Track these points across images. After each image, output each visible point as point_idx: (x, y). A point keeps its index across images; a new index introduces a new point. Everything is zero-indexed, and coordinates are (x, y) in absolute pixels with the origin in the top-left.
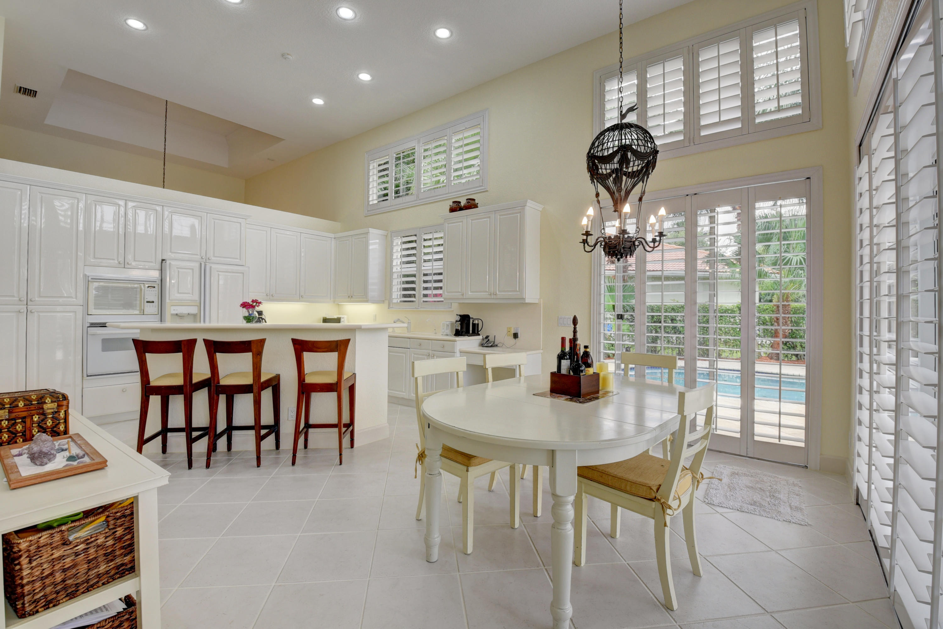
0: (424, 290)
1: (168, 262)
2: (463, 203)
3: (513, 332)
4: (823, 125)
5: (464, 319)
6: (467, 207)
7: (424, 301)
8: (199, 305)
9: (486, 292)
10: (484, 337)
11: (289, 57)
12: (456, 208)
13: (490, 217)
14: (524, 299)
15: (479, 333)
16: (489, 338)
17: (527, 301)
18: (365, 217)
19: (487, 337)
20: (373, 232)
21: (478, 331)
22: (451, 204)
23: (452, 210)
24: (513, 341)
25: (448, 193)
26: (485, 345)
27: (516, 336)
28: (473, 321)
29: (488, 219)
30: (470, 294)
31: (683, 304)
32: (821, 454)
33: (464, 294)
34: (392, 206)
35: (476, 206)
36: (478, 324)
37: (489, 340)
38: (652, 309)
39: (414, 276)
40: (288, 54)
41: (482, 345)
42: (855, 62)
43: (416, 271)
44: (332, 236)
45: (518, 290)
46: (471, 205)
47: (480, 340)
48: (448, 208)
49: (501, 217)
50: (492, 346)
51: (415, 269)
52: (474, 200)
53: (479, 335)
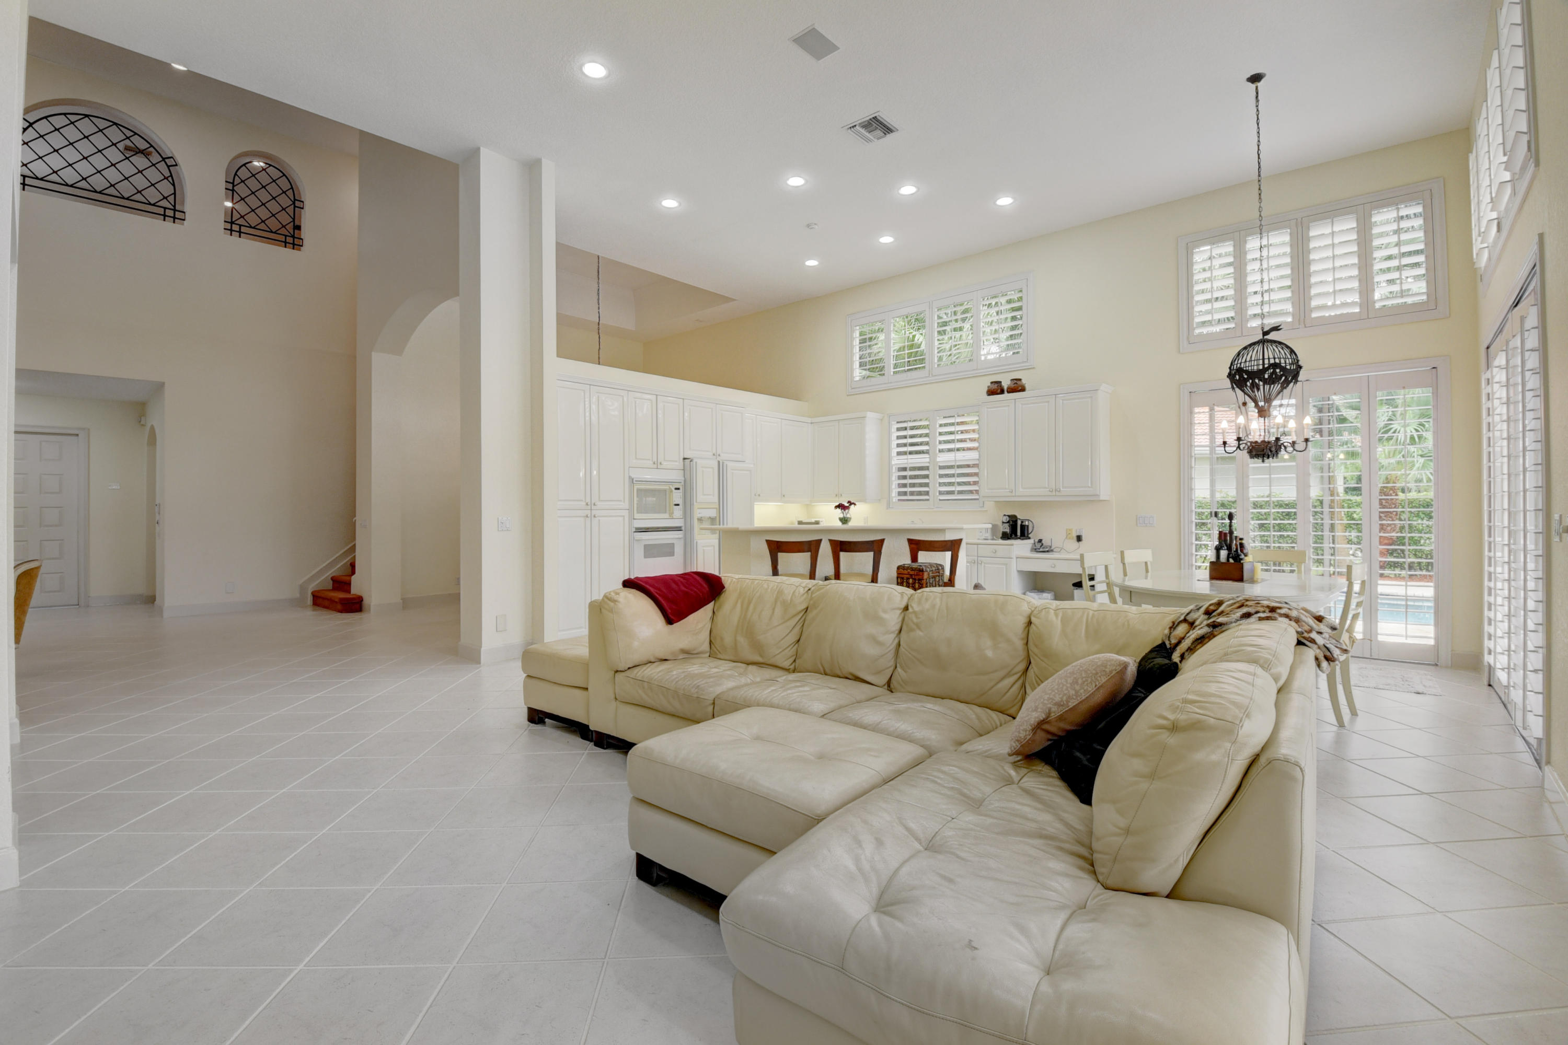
0: (940, 486)
1: (694, 461)
2: (1006, 384)
3: (1074, 535)
4: (1450, 314)
5: (1013, 521)
6: (1012, 390)
7: (940, 500)
8: (717, 507)
9: (1046, 488)
10: (1037, 540)
11: (816, 227)
12: (996, 390)
13: (1048, 402)
14: (1098, 495)
15: (1030, 536)
16: (1043, 542)
17: (1102, 498)
18: (848, 395)
19: (1040, 541)
20: (870, 415)
21: (1028, 534)
22: (989, 384)
23: (991, 392)
24: (1076, 544)
25: (977, 370)
26: (1041, 550)
27: (1079, 538)
28: (1022, 522)
29: (1047, 404)
30: (1021, 490)
31: (1295, 499)
32: (1452, 651)
33: (1014, 491)
34: (891, 383)
35: (1023, 389)
36: (1028, 526)
37: (1042, 544)
38: (1256, 505)
39: (927, 468)
40: (815, 224)
41: (1035, 550)
42: (1483, 269)
43: (929, 463)
44: (809, 420)
45: (1090, 485)
46: (1017, 387)
47: (1031, 545)
48: (986, 389)
49: (1065, 402)
50: (1048, 551)
51: (928, 460)
52: (1020, 380)
53: (1029, 538)
